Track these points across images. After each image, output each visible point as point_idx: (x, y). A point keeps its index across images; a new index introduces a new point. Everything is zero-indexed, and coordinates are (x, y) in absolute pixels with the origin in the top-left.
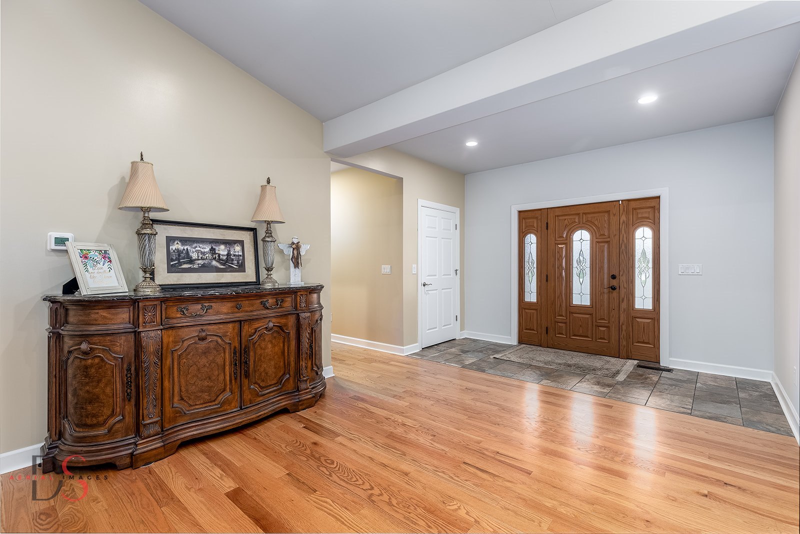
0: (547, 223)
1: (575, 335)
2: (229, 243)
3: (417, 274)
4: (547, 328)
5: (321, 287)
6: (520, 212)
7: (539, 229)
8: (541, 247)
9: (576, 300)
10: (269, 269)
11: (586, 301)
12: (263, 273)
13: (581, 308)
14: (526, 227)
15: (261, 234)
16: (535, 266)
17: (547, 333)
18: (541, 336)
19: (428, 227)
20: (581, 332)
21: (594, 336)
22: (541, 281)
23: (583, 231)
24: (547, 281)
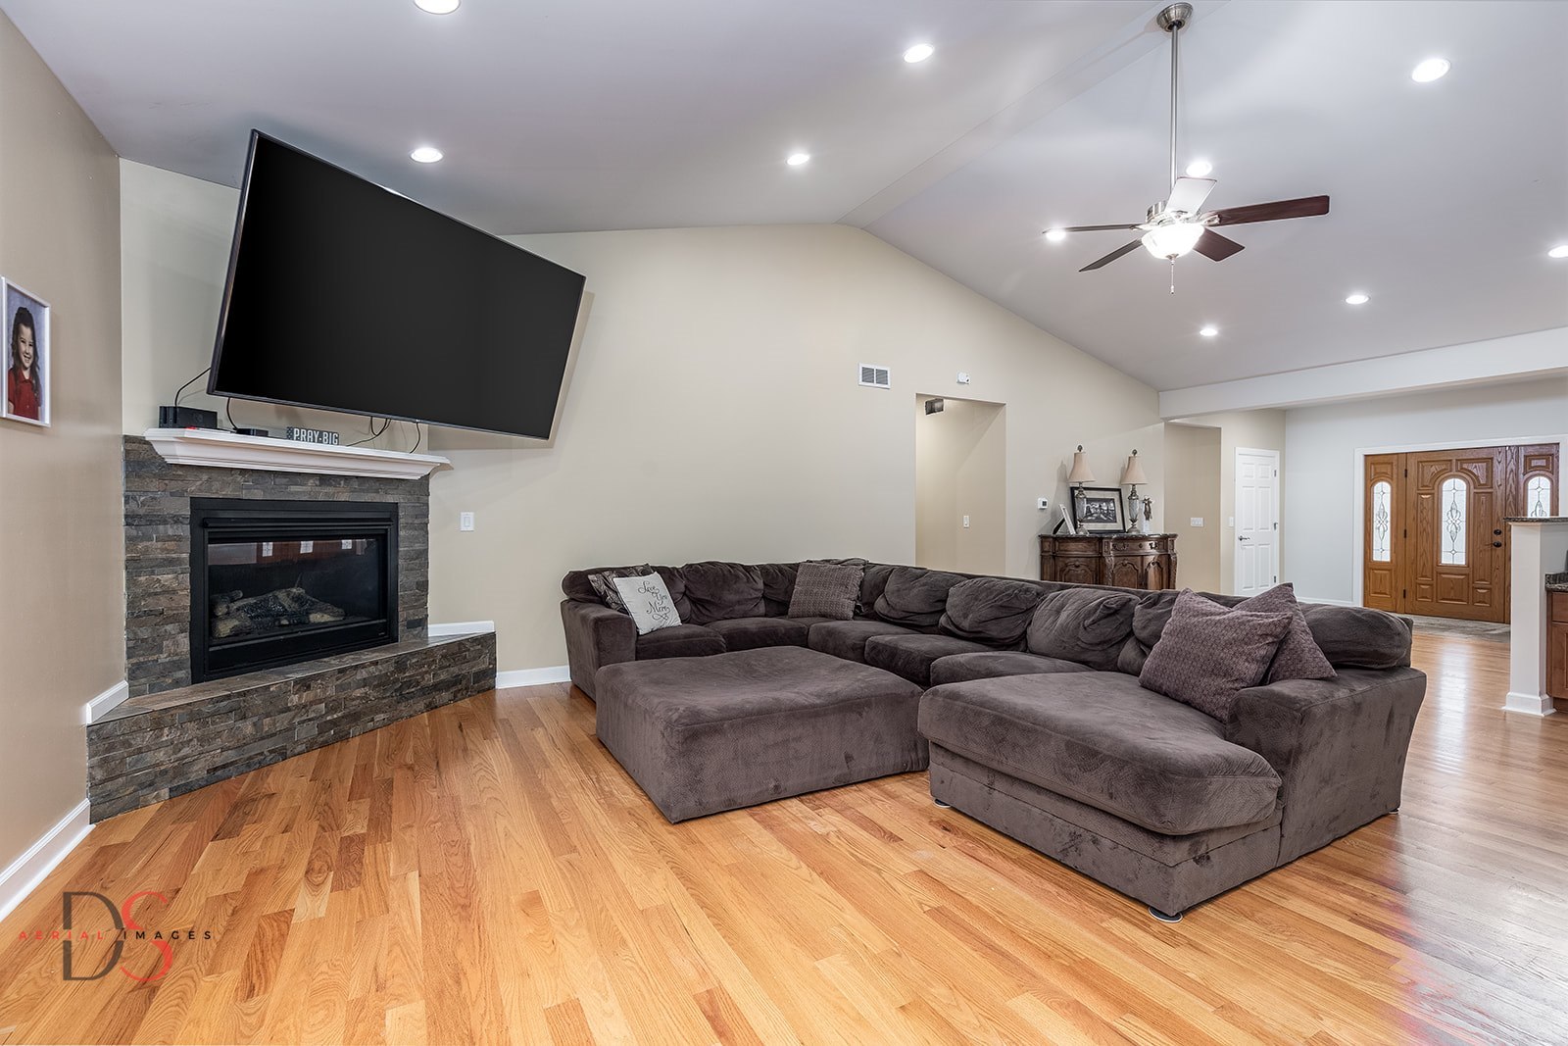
0: (1406, 470)
1: (1443, 599)
2: (1107, 501)
3: (1233, 527)
4: (1405, 591)
5: (1175, 536)
6: (1366, 456)
7: (1395, 476)
8: (1397, 498)
9: (1446, 559)
10: (1133, 521)
11: (1460, 560)
12: (1129, 525)
13: (1453, 569)
14: (1376, 473)
15: (1126, 494)
16: (1389, 519)
17: (1405, 597)
18: (1396, 601)
19: (1246, 476)
20: (1452, 594)
21: (1471, 598)
22: (1396, 537)
23: (1456, 480)
24: (1405, 537)
